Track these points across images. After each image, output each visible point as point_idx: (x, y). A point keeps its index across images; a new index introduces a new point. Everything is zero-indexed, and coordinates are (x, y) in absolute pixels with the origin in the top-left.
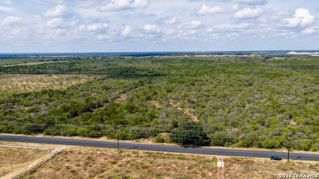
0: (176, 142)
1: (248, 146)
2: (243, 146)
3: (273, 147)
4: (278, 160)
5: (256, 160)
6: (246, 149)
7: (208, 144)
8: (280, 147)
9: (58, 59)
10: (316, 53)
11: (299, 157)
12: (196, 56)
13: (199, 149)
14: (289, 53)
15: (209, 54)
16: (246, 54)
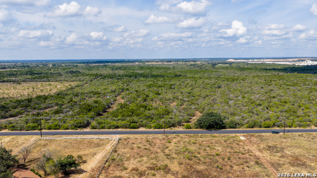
0: (201, 127)
1: (252, 127)
2: (250, 127)
3: (269, 127)
4: (277, 133)
5: (263, 134)
6: (251, 129)
7: (225, 127)
8: (273, 127)
9: (6, 67)
10: (250, 60)
11: (289, 131)
12: (146, 63)
13: (219, 131)
14: (228, 60)
15: (158, 62)
16: (192, 61)
